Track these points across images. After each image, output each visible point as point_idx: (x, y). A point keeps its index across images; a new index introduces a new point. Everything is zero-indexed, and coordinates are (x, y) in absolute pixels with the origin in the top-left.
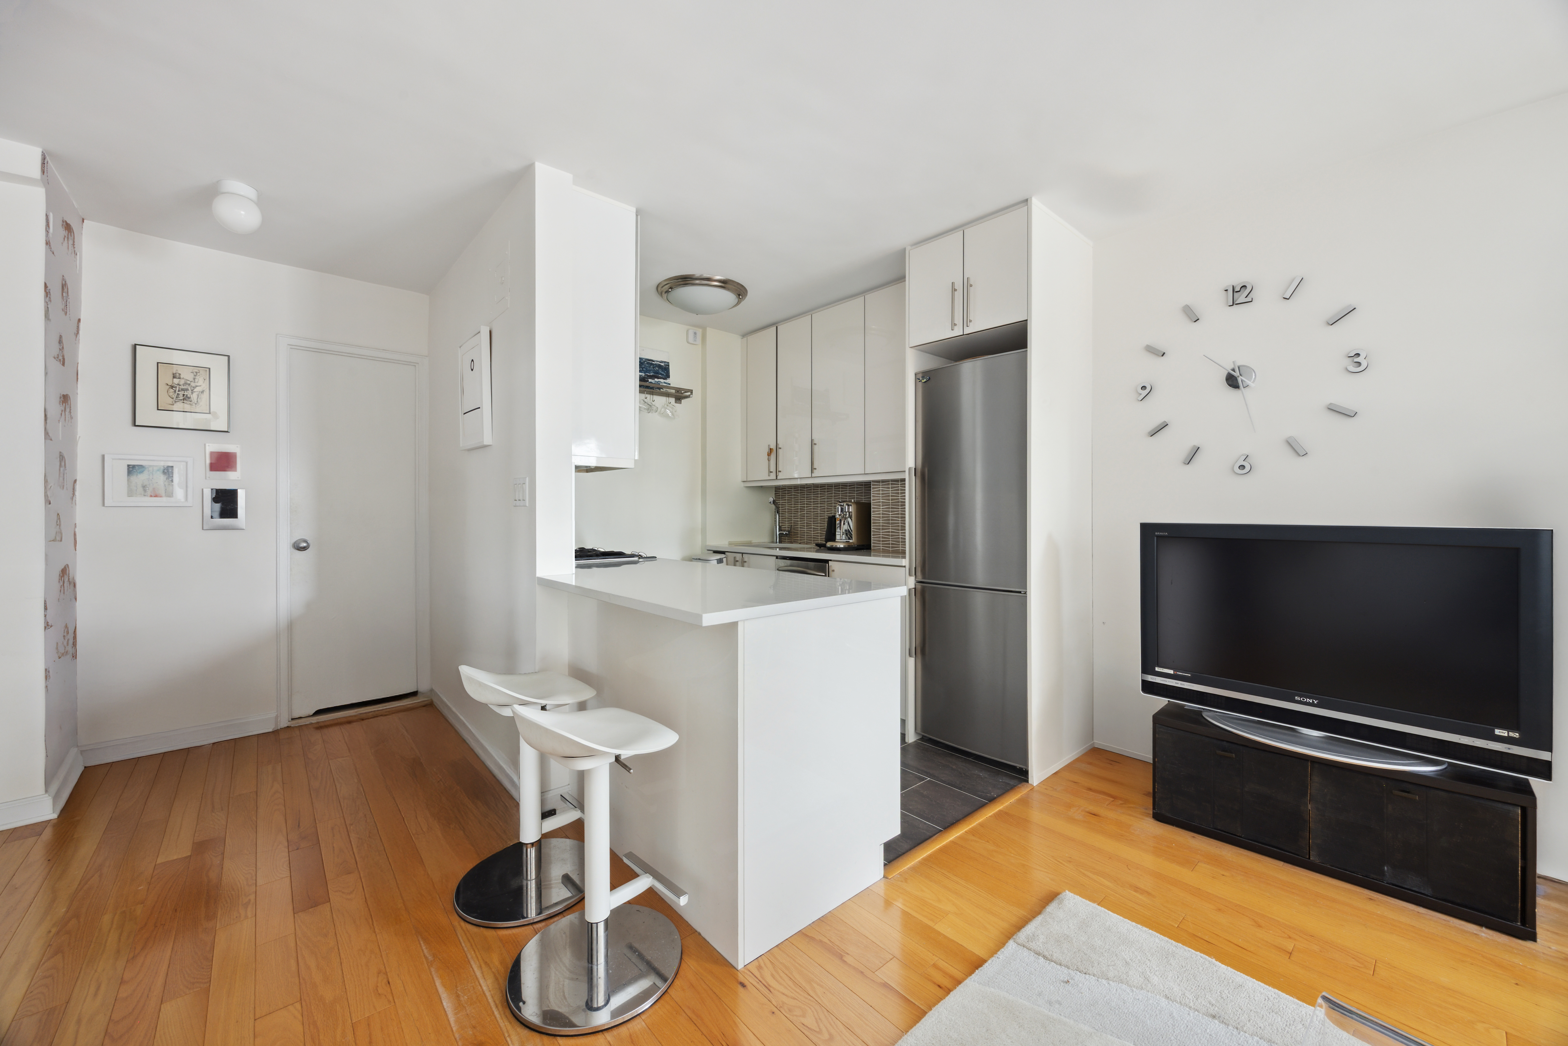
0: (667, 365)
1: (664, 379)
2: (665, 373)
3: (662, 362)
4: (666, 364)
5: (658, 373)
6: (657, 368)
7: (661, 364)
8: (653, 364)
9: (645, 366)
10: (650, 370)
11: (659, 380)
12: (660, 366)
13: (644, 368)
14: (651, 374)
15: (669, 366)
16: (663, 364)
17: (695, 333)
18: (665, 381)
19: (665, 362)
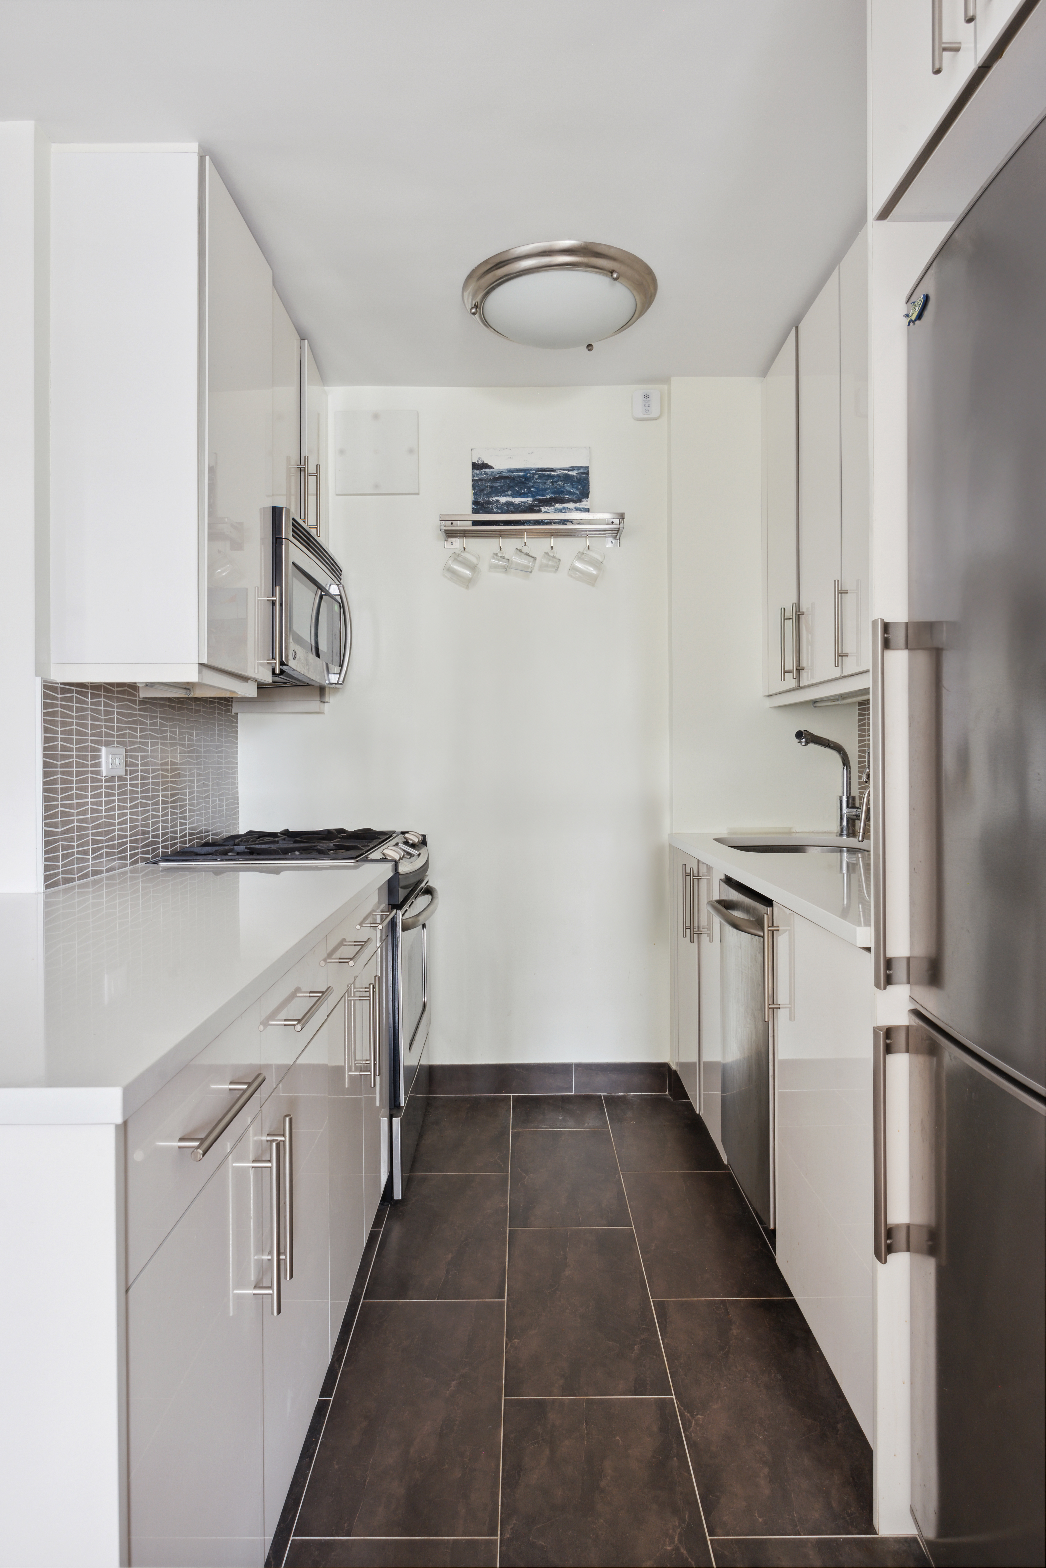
0: (583, 473)
1: (575, 502)
2: (577, 489)
3: (572, 469)
4: (582, 471)
5: (562, 493)
6: (560, 483)
7: (570, 473)
8: (552, 477)
9: (535, 482)
10: (546, 490)
11: (565, 505)
12: (567, 478)
13: (533, 487)
14: (548, 497)
15: (588, 474)
16: (574, 473)
17: (647, 396)
18: (577, 505)
19: (579, 468)
